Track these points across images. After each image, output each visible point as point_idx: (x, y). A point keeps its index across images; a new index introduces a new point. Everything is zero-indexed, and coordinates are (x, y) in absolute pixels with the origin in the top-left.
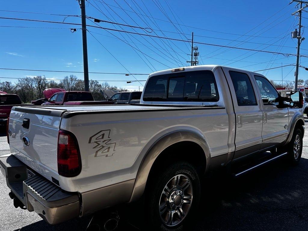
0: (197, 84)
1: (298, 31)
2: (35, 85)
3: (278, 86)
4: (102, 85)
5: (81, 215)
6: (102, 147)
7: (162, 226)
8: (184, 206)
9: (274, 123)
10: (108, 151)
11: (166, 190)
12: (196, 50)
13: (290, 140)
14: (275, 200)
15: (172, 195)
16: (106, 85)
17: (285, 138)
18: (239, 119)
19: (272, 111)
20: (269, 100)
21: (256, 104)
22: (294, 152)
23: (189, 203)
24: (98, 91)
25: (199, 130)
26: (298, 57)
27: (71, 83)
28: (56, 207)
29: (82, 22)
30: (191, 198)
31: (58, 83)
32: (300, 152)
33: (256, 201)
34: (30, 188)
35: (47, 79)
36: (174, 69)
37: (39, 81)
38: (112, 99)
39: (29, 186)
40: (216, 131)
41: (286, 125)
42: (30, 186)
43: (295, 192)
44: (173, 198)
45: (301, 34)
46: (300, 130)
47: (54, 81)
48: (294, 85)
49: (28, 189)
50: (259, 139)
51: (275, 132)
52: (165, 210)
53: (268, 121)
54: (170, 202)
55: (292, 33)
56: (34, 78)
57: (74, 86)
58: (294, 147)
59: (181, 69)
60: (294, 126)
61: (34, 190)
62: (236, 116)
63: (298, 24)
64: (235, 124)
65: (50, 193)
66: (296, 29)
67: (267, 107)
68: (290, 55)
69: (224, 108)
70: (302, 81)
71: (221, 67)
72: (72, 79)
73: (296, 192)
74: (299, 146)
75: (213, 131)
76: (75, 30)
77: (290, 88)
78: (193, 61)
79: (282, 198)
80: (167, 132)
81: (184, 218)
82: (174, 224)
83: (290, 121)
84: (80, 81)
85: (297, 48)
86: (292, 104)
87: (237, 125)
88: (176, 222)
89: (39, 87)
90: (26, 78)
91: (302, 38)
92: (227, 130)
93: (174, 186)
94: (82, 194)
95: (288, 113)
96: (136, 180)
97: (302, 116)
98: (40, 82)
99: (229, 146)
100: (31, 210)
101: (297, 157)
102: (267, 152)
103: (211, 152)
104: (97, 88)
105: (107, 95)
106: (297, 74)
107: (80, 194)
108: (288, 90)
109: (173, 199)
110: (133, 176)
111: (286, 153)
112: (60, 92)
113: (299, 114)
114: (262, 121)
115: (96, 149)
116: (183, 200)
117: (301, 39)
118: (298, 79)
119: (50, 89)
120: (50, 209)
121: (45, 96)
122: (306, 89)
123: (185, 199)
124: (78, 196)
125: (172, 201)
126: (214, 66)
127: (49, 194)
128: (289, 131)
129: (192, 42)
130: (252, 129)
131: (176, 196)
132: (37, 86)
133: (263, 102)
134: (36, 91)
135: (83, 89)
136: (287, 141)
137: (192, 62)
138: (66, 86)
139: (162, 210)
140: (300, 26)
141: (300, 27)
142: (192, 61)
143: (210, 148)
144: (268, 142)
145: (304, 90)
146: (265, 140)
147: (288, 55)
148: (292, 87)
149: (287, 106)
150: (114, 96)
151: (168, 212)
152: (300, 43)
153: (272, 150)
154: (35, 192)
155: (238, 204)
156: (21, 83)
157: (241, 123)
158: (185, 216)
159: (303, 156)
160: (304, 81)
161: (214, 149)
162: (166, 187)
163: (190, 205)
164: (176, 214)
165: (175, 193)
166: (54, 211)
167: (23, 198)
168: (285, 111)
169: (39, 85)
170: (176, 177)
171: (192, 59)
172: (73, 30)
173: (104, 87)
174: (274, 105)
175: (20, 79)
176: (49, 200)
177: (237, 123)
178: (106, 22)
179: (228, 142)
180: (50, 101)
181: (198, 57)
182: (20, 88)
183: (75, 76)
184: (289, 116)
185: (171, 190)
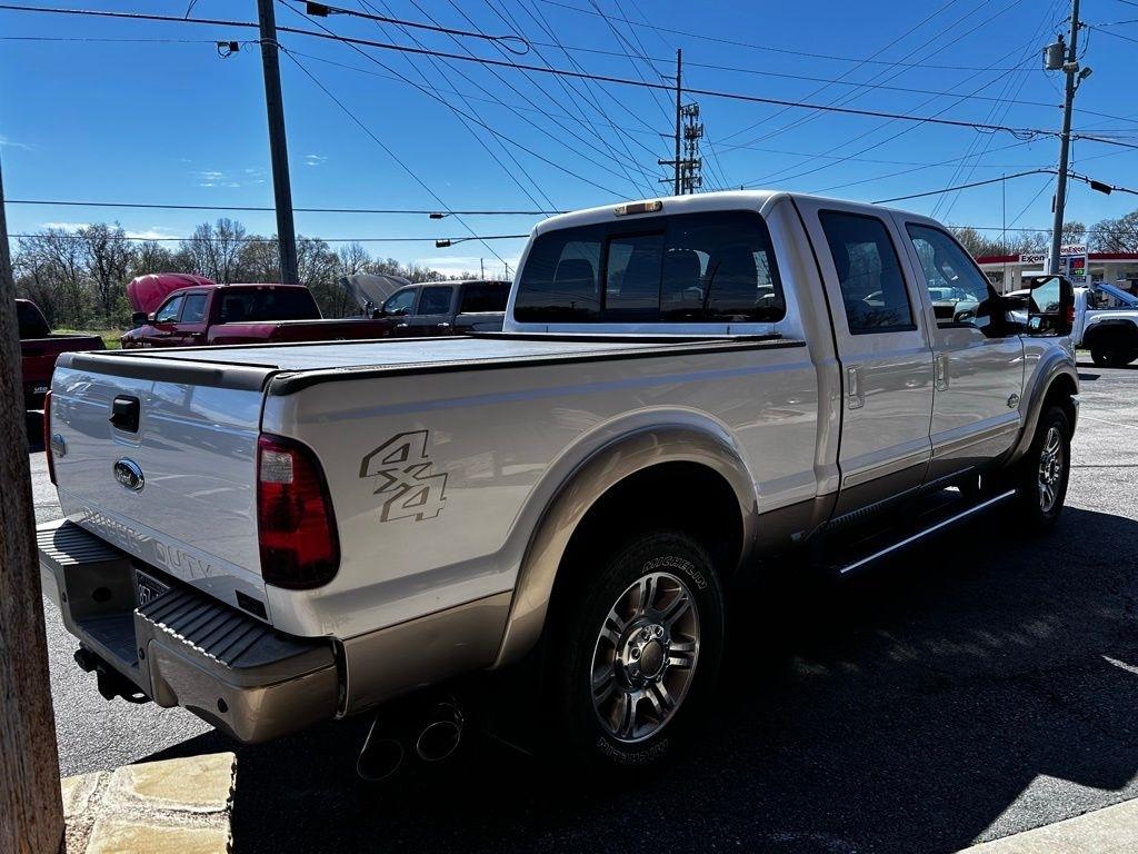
0: (704, 259)
1: (1068, 44)
2: (84, 261)
3: (994, 247)
4: (339, 254)
5: (342, 711)
6: (402, 488)
7: (602, 743)
8: (671, 675)
9: (974, 388)
10: (424, 501)
11: (611, 625)
12: (691, 115)
13: (1025, 446)
14: (972, 649)
15: (630, 639)
16: (358, 254)
17: (1011, 441)
18: (853, 378)
19: (966, 347)
20: (957, 310)
21: (913, 327)
22: (1038, 489)
23: (688, 667)
24: (328, 277)
25: (718, 421)
26: (1066, 141)
27: (221, 251)
28: (263, 687)
29: (261, 16)
30: (693, 651)
31: (173, 252)
32: (1061, 486)
33: (909, 653)
34: (166, 630)
35: (128, 234)
36: (625, 205)
37: (98, 241)
38: (387, 310)
39: (157, 622)
40: (771, 422)
41: (1014, 396)
42: (162, 625)
43: (1039, 624)
44: (635, 651)
45: (1078, 54)
46: (1062, 411)
47: (158, 242)
48: (1050, 245)
49: (158, 634)
50: (921, 448)
51: (981, 418)
52: (609, 690)
53: (951, 380)
54: (626, 663)
55: (1046, 49)
56: (81, 232)
57: (236, 260)
58: (1041, 471)
59: (649, 205)
60: (1041, 395)
61: (181, 637)
62: (845, 370)
63: (1070, 18)
64: (839, 396)
65: (237, 641)
66: (1061, 37)
67: (950, 335)
68: (1038, 132)
69: (803, 344)
70: (1079, 230)
71: (792, 200)
72: (225, 235)
73: (1041, 620)
74: (1057, 468)
75: (760, 423)
76: (234, 47)
77: (1036, 255)
78: (682, 160)
79: (995, 642)
80: (612, 434)
81: (671, 716)
82: (642, 735)
83: (1027, 379)
84: (257, 243)
85: (1062, 107)
86: (1036, 323)
87: (845, 400)
88: (644, 730)
89: (101, 268)
90: (48, 233)
91: (1081, 70)
92: (813, 416)
93: (636, 610)
94: (346, 644)
95: (1022, 353)
96: (515, 593)
97: (1068, 363)
98: (102, 247)
99: (818, 472)
100: (170, 701)
101: (1051, 505)
102: (950, 489)
103: (759, 497)
104: (321, 265)
105: (367, 297)
106: (1059, 206)
107: (339, 644)
108: (1027, 263)
109: (634, 654)
110: (507, 579)
111: (1014, 491)
112: (191, 290)
113: (1061, 355)
114: (931, 383)
115: (385, 497)
116: (667, 657)
117: (1077, 75)
118: (1066, 221)
119: (153, 276)
120: (245, 692)
121: (136, 303)
122: (1091, 256)
123: (676, 654)
124: (332, 650)
125: (632, 661)
126: (768, 194)
127: (234, 648)
128: (1024, 414)
129: (679, 90)
130: (898, 413)
131: (644, 644)
132: (92, 262)
133: (937, 317)
134: (88, 285)
135: (267, 270)
136: (1017, 451)
137: (678, 162)
138: (203, 263)
139: (598, 692)
140: (1076, 26)
141: (1075, 29)
142: (678, 158)
143: (754, 482)
144: (951, 457)
145: (1087, 261)
146: (941, 449)
147: (1030, 135)
148: (1044, 251)
149: (1018, 328)
150: (394, 297)
151: (620, 696)
152: (1073, 88)
153: (965, 482)
154: (185, 642)
155: (849, 666)
156: (29, 254)
157: (859, 394)
158: (676, 708)
159: (1072, 499)
160: (1087, 229)
161: (768, 487)
162: (612, 615)
163: (691, 673)
164: (645, 703)
165: (643, 634)
166: (256, 698)
167: (136, 664)
168: (1011, 345)
169: (100, 258)
170: (643, 580)
171: (678, 152)
172: (227, 48)
173: (350, 262)
174: (973, 326)
175: (24, 239)
176: (240, 663)
177: (846, 394)
178: (350, 13)
179: (816, 459)
180: (154, 323)
181: (701, 142)
182: (27, 273)
183: (236, 223)
184: (1024, 363)
185: (627, 624)
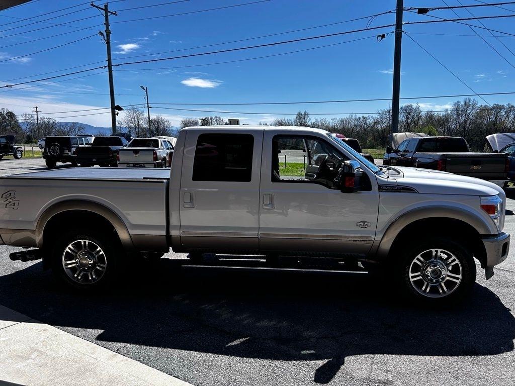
10: (14, 205)
11: (71, 249)
29: (397, 20)
62: (181, 193)
76: (383, 36)
87: (181, 204)
128: (382, 234)
143: (126, 223)
146: (268, 235)
157: (192, 203)
169: (408, 119)
170: (82, 241)
172: (381, 38)
